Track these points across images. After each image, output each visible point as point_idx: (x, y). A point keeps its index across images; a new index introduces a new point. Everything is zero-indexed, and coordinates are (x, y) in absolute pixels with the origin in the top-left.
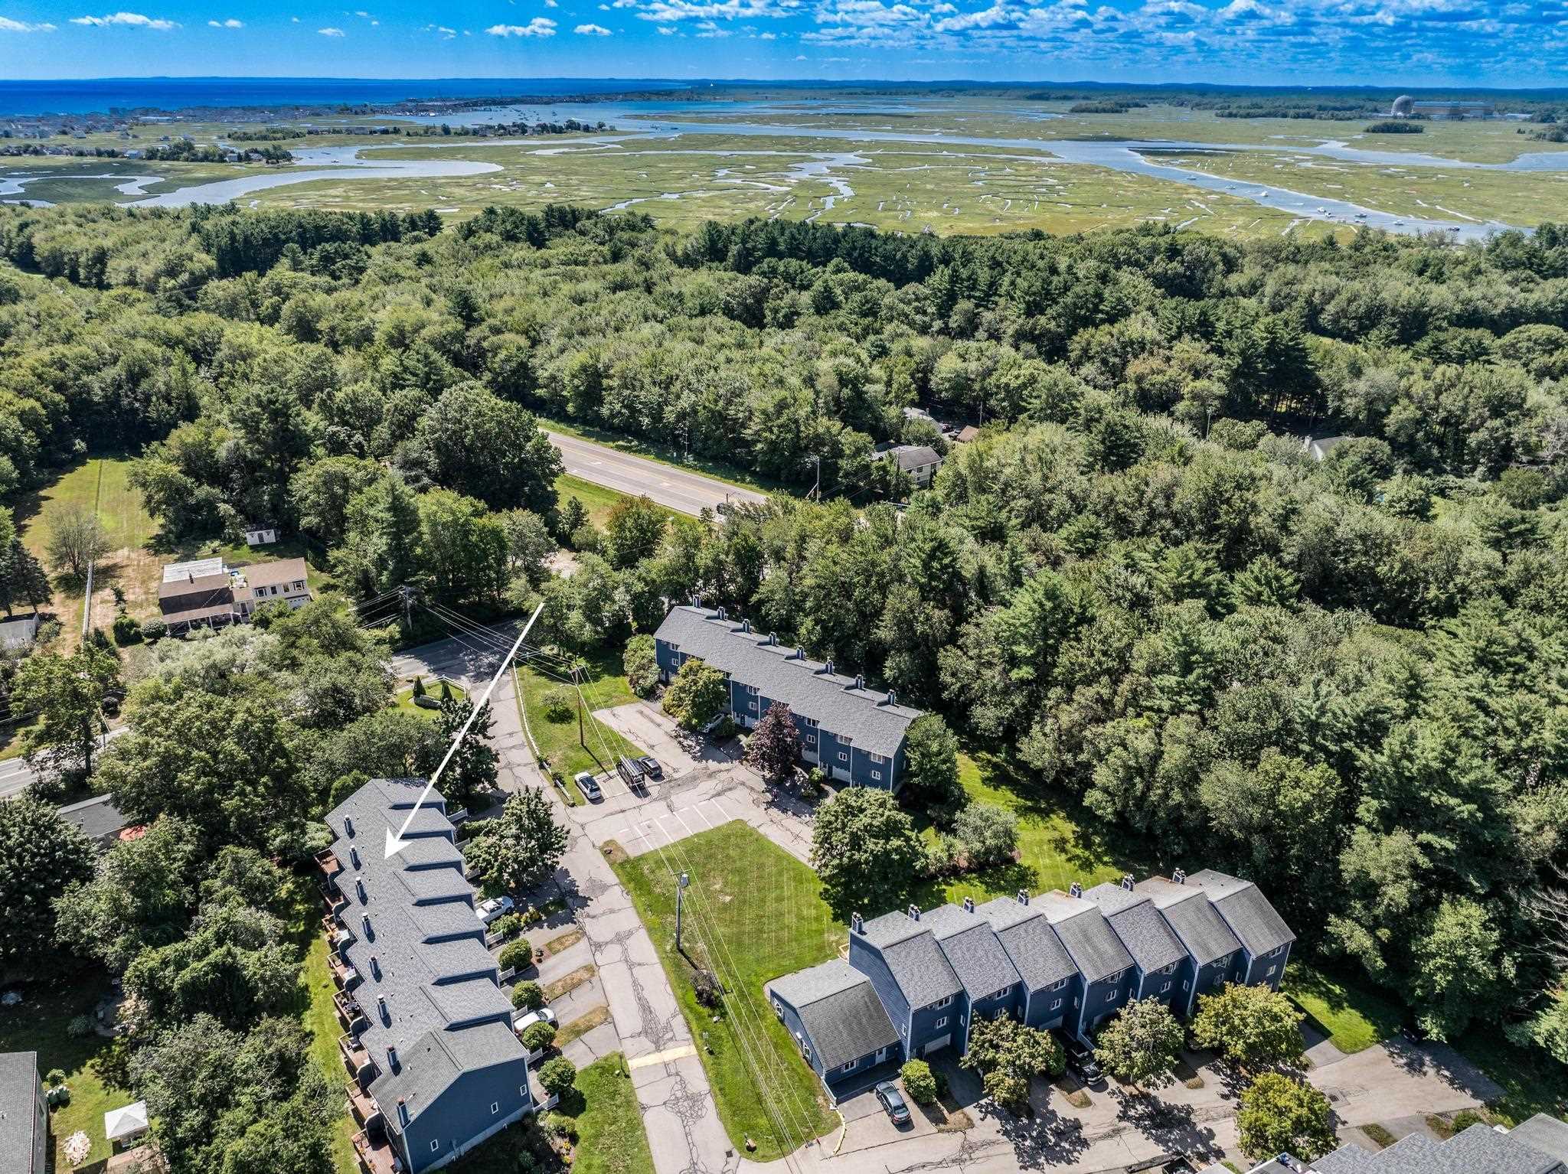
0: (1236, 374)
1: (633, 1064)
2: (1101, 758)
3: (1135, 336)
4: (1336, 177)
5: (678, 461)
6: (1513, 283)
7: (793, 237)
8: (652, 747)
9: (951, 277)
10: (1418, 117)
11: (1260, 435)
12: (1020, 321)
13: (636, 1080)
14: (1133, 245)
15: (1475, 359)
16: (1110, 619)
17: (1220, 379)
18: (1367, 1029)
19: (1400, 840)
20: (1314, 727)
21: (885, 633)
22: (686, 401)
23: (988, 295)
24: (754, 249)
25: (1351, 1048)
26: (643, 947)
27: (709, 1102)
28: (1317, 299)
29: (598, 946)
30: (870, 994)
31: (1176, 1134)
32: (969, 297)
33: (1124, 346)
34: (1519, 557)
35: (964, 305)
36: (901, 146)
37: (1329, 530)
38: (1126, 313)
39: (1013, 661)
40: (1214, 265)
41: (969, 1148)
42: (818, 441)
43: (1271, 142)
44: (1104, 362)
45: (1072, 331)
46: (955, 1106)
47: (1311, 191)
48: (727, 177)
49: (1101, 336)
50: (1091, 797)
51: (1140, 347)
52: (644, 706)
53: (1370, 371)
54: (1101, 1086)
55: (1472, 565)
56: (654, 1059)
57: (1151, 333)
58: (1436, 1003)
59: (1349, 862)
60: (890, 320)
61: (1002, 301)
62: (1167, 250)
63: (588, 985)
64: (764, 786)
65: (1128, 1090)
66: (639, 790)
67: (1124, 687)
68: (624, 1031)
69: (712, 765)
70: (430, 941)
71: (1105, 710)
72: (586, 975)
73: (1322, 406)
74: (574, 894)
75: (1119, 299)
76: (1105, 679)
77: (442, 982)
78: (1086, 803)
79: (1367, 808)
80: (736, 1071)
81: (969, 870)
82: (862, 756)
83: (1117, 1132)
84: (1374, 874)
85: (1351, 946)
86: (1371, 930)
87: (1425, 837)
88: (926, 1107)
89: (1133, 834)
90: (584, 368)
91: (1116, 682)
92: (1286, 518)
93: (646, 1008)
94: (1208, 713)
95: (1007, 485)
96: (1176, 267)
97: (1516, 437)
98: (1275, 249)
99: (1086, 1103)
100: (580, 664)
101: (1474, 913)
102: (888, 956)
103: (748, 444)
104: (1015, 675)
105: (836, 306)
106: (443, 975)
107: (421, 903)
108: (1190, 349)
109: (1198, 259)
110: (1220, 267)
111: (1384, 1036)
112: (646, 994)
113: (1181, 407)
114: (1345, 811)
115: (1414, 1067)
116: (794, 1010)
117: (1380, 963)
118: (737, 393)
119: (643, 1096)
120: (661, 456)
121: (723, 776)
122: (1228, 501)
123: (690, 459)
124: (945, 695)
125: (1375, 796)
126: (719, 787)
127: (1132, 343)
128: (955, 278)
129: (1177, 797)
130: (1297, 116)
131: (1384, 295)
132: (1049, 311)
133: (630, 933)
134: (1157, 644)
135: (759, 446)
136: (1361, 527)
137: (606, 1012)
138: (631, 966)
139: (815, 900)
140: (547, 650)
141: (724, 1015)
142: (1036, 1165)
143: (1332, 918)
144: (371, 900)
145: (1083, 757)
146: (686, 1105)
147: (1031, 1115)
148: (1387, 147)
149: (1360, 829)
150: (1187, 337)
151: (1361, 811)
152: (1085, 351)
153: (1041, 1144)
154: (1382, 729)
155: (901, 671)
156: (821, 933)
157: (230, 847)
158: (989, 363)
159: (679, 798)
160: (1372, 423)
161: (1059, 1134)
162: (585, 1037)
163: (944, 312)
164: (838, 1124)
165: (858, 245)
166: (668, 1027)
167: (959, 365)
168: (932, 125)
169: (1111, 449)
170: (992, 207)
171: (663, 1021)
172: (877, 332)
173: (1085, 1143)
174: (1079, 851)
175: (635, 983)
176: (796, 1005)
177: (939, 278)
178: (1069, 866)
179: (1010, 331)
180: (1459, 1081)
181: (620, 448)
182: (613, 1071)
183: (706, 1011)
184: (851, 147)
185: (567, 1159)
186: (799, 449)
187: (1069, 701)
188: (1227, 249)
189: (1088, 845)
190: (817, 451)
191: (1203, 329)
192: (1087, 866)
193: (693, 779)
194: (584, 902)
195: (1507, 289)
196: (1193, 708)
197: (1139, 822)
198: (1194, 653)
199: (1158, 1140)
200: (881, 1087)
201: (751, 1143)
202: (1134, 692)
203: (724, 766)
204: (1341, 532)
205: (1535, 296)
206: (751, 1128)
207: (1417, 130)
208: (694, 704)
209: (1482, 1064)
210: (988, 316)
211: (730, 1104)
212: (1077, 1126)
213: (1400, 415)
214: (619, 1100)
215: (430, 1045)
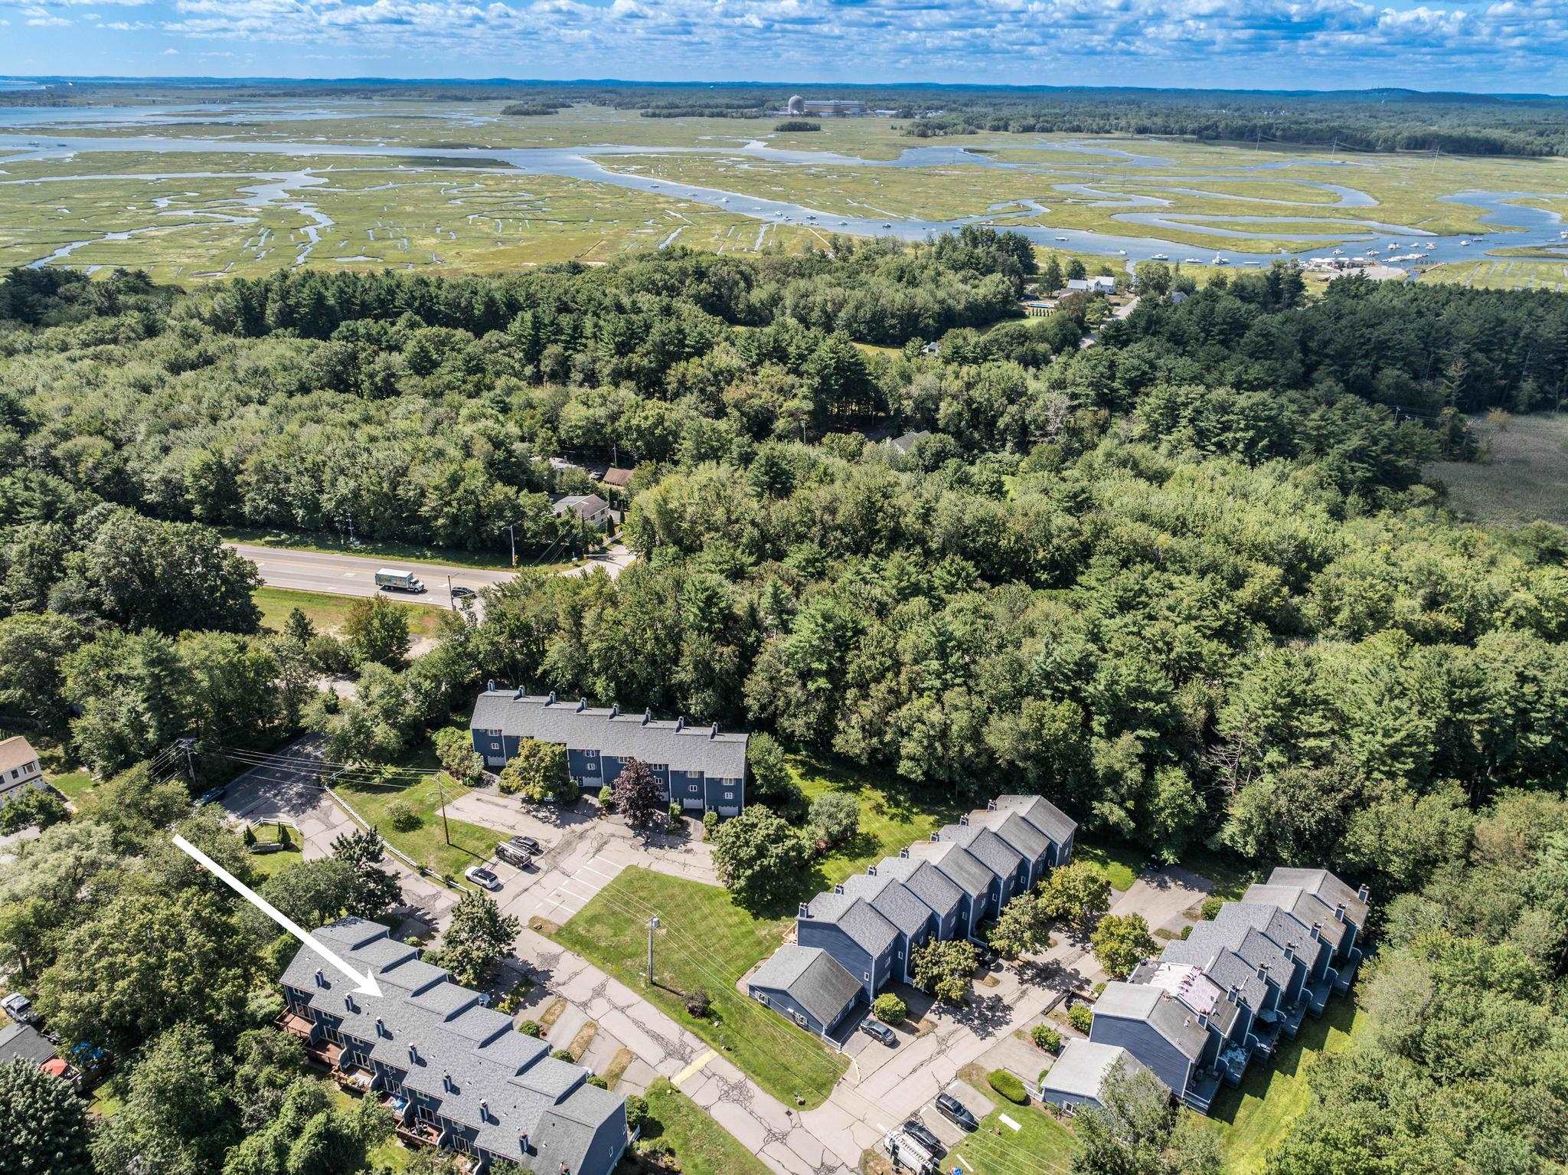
0: (816, 391)
1: (676, 1081)
2: (904, 734)
3: (723, 365)
4: (773, 179)
5: (346, 549)
6: (965, 281)
7: (342, 291)
8: (512, 827)
9: (534, 323)
10: (810, 114)
11: (862, 444)
12: (614, 360)
13: (687, 1092)
14: (665, 271)
15: (985, 360)
16: (874, 627)
17: (805, 397)
18: (1127, 872)
19: (1127, 738)
20: (1047, 676)
21: (684, 674)
22: (345, 487)
23: (573, 338)
24: (298, 304)
25: (1124, 889)
26: (619, 991)
27: (750, 1084)
28: (829, 308)
29: (585, 1005)
30: (829, 961)
31: (1058, 980)
32: (556, 342)
33: (715, 375)
34: (1089, 517)
35: (553, 350)
36: (351, 160)
37: (959, 520)
38: (709, 345)
39: (806, 675)
40: (737, 283)
41: (942, 1041)
42: (498, 509)
43: (702, 144)
44: (702, 391)
45: (664, 367)
46: (918, 1019)
47: (761, 195)
48: (171, 208)
49: (694, 368)
50: (904, 767)
51: (729, 376)
52: (476, 793)
53: (918, 378)
54: (999, 969)
55: (1061, 530)
56: (688, 1071)
57: (736, 362)
58: (1167, 839)
59: (1100, 763)
60: (498, 374)
61: (591, 343)
62: (695, 273)
63: (597, 1040)
64: (631, 833)
65: (1016, 963)
66: (528, 867)
67: (903, 677)
68: (653, 1061)
69: (577, 828)
70: (485, 1044)
71: (898, 700)
72: (591, 1031)
73: (885, 409)
74: (534, 971)
75: (701, 334)
76: (890, 675)
77: (521, 1072)
78: (900, 771)
79: (1098, 724)
80: (755, 1055)
81: (829, 849)
82: (715, 783)
83: (1024, 992)
84: (1117, 767)
85: (1113, 819)
86: (1121, 805)
87: (1141, 732)
88: (900, 1025)
89: (940, 784)
90: (207, 467)
91: (897, 674)
92: (926, 516)
93: (657, 1037)
94: (971, 683)
95: (693, 522)
96: (705, 287)
97: (1028, 418)
98: (783, 265)
99: (996, 982)
100: (389, 771)
101: (1178, 774)
102: (842, 926)
103: (426, 522)
104: (812, 686)
105: (436, 365)
106: (519, 1066)
107: (450, 1018)
108: (771, 372)
109: (722, 279)
110: (742, 284)
111: (1139, 873)
112: (648, 1026)
113: (780, 425)
114: (1086, 727)
115: (1162, 885)
116: (783, 992)
117: (1132, 825)
118: (403, 472)
119: (700, 1101)
120: (322, 545)
121: (592, 833)
122: (881, 509)
123: (357, 544)
124: (750, 715)
125: (1102, 714)
126: (595, 844)
127: (721, 372)
128: (537, 324)
129: (969, 749)
130: (712, 115)
131: (882, 301)
132: (638, 349)
133: (603, 986)
134: (917, 637)
135: (441, 521)
136: (981, 513)
137: (627, 1051)
138: (622, 1010)
139: (732, 909)
140: (349, 766)
141: (720, 1019)
142: (989, 1034)
143: (1095, 804)
144: (395, 1033)
145: (888, 738)
146: (734, 1093)
147: (968, 1004)
148: (799, 146)
149: (1095, 739)
150: (767, 363)
151: (1095, 725)
152: (682, 382)
153: (985, 1021)
154: (1093, 667)
155: (706, 704)
156: (752, 932)
157: (249, 1032)
158: (615, 408)
159: (568, 862)
160: (927, 420)
161: (991, 1008)
162: (625, 1076)
163: (533, 355)
164: (848, 1063)
165: (417, 294)
166: (684, 1045)
167: (584, 412)
168: (369, 133)
169: (774, 480)
170: (486, 229)
171: (676, 1041)
172: (490, 388)
173: (1009, 1008)
174: (894, 811)
175: (636, 1022)
176: (784, 987)
177: (521, 324)
178: (894, 823)
179: (606, 371)
180: (1189, 885)
181: (268, 543)
182: (664, 1091)
183: (704, 1021)
184: (295, 164)
185: (676, 1167)
186: (481, 518)
187: (866, 697)
188: (743, 268)
189: (898, 804)
190: (501, 517)
191: (778, 353)
192: (905, 819)
193: (567, 845)
194: (547, 975)
195: (961, 286)
196: (958, 681)
197: (942, 775)
198: (949, 640)
199: (1050, 988)
200: (864, 1024)
201: (800, 1099)
202: (910, 680)
203: (587, 825)
204: (968, 519)
205: (982, 291)
206: (792, 1090)
207: (816, 128)
208: (546, 778)
209: (1196, 870)
210: (579, 358)
211: (768, 1080)
212: (999, 999)
213: (946, 409)
214: (684, 1111)
215: (552, 1120)
